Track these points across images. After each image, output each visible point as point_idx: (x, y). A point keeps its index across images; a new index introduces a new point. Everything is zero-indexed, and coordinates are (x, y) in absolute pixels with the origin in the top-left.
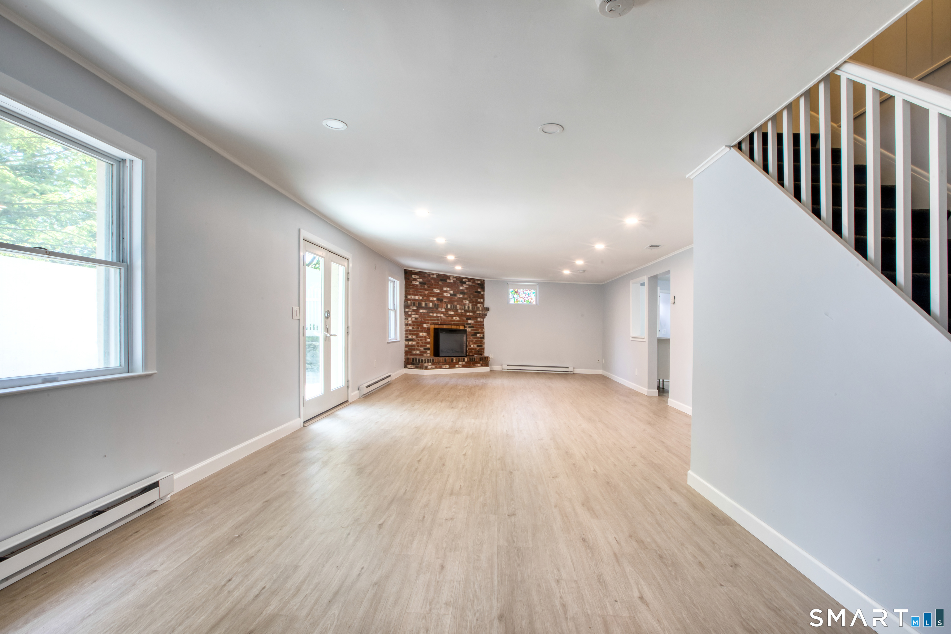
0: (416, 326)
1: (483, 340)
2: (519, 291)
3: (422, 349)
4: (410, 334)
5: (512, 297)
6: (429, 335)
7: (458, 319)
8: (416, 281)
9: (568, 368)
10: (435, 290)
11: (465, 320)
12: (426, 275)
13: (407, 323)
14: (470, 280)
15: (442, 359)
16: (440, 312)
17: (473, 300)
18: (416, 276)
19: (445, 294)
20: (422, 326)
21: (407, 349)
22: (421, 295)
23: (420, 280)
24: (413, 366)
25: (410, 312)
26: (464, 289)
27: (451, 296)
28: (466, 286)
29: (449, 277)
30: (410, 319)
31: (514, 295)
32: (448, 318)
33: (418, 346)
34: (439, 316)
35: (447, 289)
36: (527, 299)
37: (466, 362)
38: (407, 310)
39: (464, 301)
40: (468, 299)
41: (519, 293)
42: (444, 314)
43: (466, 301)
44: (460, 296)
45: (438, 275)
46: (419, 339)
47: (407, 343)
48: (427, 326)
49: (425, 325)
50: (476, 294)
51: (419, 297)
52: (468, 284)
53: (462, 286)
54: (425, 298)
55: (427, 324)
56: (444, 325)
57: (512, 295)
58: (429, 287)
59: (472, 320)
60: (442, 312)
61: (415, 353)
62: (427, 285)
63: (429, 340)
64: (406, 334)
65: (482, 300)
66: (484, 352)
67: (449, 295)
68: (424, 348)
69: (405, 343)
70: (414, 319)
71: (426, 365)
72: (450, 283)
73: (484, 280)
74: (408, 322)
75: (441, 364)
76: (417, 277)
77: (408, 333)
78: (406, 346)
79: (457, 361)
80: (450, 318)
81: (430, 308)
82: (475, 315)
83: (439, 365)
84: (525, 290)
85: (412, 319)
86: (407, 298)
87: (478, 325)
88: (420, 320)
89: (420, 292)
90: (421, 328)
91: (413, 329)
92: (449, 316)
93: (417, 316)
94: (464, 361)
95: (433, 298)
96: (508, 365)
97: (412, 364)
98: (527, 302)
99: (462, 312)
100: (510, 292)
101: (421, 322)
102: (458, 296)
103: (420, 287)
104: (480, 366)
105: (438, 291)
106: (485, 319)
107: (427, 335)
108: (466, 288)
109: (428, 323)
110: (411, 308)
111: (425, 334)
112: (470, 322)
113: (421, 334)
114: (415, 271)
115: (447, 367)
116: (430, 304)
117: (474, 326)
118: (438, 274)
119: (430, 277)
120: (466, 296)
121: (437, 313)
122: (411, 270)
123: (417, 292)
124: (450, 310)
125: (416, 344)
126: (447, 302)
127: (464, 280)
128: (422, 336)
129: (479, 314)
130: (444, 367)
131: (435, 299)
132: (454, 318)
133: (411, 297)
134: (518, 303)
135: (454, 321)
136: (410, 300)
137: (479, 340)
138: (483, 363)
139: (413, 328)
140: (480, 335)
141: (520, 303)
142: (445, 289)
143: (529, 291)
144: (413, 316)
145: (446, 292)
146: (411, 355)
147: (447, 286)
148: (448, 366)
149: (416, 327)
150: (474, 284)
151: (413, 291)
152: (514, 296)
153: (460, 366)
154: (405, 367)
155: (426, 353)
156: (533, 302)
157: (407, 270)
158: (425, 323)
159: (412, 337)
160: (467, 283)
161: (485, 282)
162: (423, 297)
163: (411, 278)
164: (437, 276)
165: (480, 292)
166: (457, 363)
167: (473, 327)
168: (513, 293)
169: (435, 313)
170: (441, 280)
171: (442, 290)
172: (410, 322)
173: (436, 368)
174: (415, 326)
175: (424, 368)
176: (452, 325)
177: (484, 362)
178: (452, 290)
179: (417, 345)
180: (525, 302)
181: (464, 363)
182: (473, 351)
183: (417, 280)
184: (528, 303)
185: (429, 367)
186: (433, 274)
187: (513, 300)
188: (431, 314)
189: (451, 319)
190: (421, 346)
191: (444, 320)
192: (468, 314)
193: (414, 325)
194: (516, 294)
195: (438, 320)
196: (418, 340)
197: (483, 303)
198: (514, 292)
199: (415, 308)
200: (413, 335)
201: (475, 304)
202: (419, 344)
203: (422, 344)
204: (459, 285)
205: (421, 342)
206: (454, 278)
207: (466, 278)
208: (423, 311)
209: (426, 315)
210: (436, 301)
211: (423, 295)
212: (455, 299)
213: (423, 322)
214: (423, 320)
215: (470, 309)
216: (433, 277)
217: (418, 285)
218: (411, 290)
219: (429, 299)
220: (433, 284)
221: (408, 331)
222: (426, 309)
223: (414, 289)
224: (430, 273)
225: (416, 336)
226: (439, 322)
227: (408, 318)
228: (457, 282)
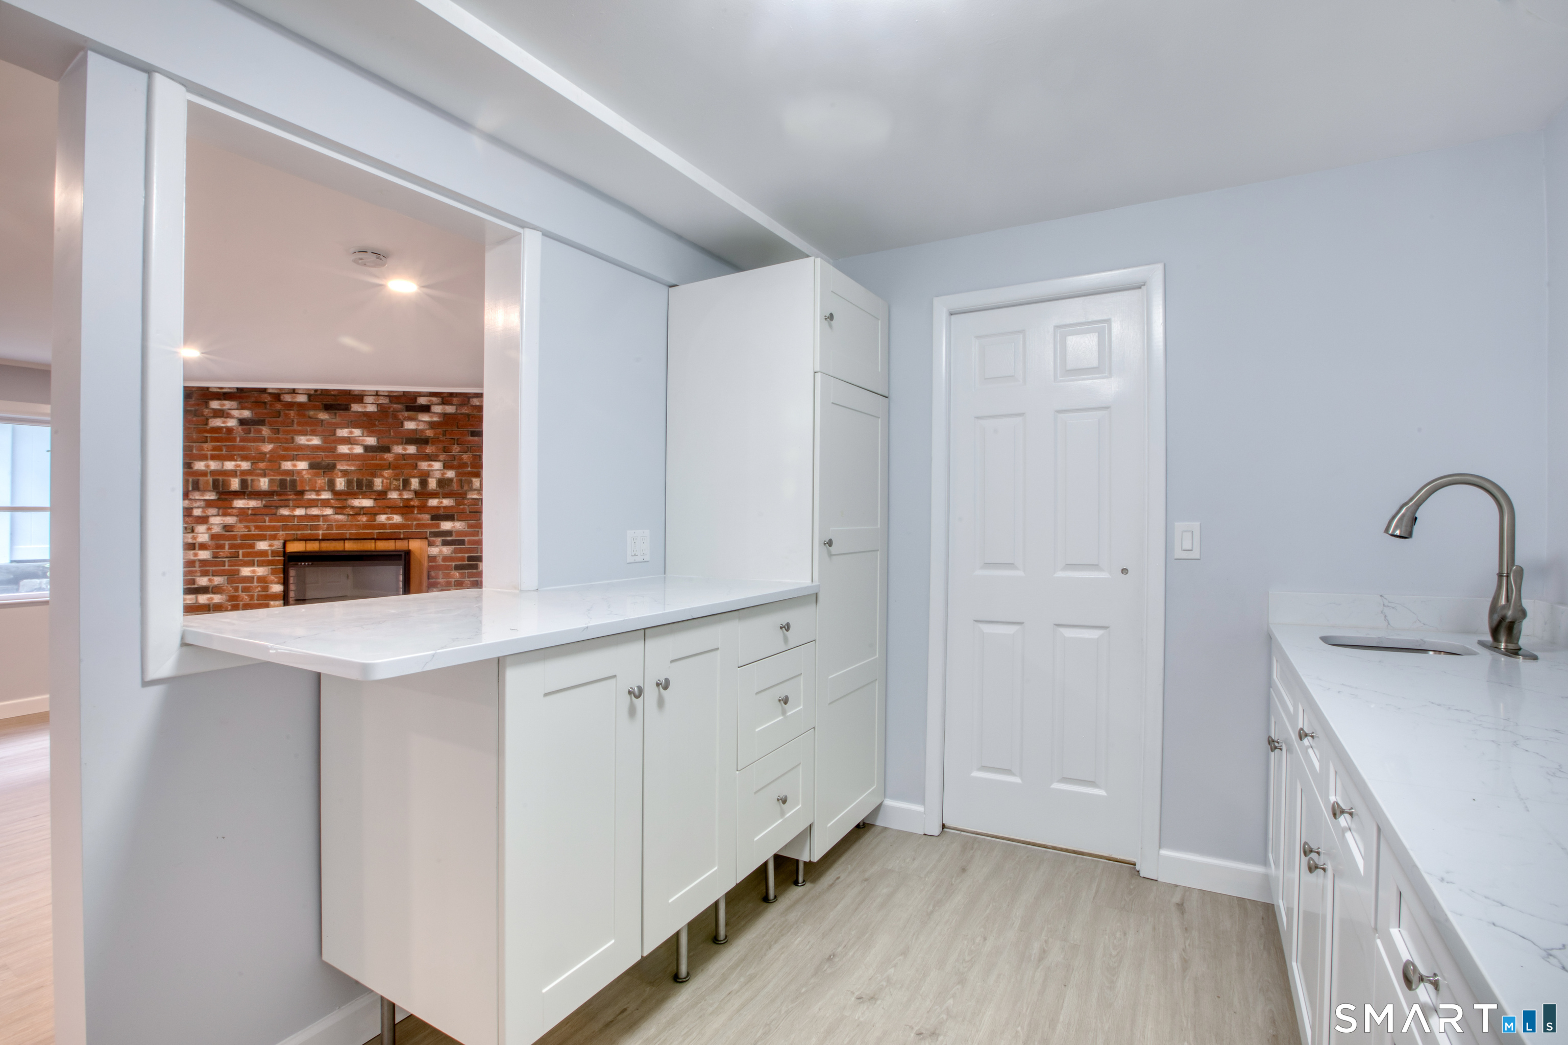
0: (227, 547)
4: (204, 574)
6: (279, 571)
8: (227, 417)
10: (302, 440)
11: (430, 522)
12: (267, 398)
13: (190, 541)
14: (446, 398)
16: (313, 503)
17: (461, 459)
18: (226, 402)
19: (343, 449)
20: (252, 546)
22: (244, 458)
23: (240, 414)
25: (200, 509)
26: (421, 427)
27: (371, 454)
28: (431, 417)
29: (359, 397)
30: (201, 528)
32: (355, 519)
34: (317, 516)
35: (351, 433)
38: (185, 503)
39: (424, 465)
40: (442, 457)
42: (333, 508)
43: (433, 463)
44: (405, 449)
45: (312, 392)
46: (240, 585)
47: (192, 599)
48: (270, 546)
49: (262, 546)
50: (475, 438)
51: (239, 463)
52: (439, 411)
53: (413, 418)
54: (262, 465)
55: (270, 539)
56: (344, 540)
58: (276, 431)
59: (458, 520)
60: (325, 504)
62: (270, 425)
63: (275, 588)
64: (186, 574)
67: (359, 450)
69: (184, 600)
70: (216, 530)
72: (366, 414)
74: (194, 538)
76: (228, 404)
77: (196, 571)
80: (364, 519)
81: (268, 494)
82: (465, 505)
85: (209, 529)
86: (191, 468)
88: (241, 530)
89: (242, 448)
90: (246, 555)
91: (213, 558)
92: (357, 514)
93: (230, 520)
95: (295, 462)
99: (406, 496)
101: (244, 537)
102: (398, 449)
103: (242, 433)
105: (316, 441)
107: (272, 573)
108: (432, 425)
109: (274, 538)
111: (261, 571)
112: (446, 526)
113: (246, 571)
114: (222, 388)
116: (260, 481)
117: (466, 539)
118: (316, 390)
119: (280, 400)
120: (429, 450)
121: (306, 508)
122: (208, 388)
123: (233, 448)
124: (359, 494)
125: (229, 600)
126: (352, 471)
127: (422, 401)
128: (253, 578)
131: (302, 465)
132: (382, 518)
133: (208, 466)
135: (383, 526)
136: (203, 474)
139: (215, 556)
142: (343, 433)
144: (213, 520)
145: (348, 441)
147: (353, 425)
149: (226, 551)
150: (465, 410)
151: (214, 449)
157: (197, 387)
158: (263, 538)
159: (210, 580)
160: (437, 409)
162: (252, 464)
163: (209, 411)
164: (309, 396)
167: (462, 542)
169: (296, 507)
170: (327, 408)
171: (332, 438)
172: (204, 538)
174: (224, 548)
176: (375, 539)
178: (371, 433)
179: (231, 605)
183: (228, 413)
186: (293, 392)
188: (285, 512)
189: (368, 521)
191: (340, 527)
192: (433, 502)
193: (221, 547)
195: (317, 528)
196: (236, 589)
199: (213, 497)
200: (213, 575)
201: (469, 469)
202: (241, 599)
203: (250, 600)
204: (401, 417)
205: (246, 595)
206: (382, 397)
207: (430, 393)
208: (248, 504)
209: (266, 515)
210: (310, 471)
211: (254, 456)
212: (388, 460)
213: (253, 535)
214: (253, 528)
215: (430, 488)
216: (294, 400)
217: (235, 428)
218: (205, 445)
219: (280, 467)
220: (293, 421)
221: (197, 564)
222: (253, 496)
223: (218, 442)
224: (281, 389)
225: (226, 577)
226: (321, 532)
227: (194, 525)
228: (392, 409)
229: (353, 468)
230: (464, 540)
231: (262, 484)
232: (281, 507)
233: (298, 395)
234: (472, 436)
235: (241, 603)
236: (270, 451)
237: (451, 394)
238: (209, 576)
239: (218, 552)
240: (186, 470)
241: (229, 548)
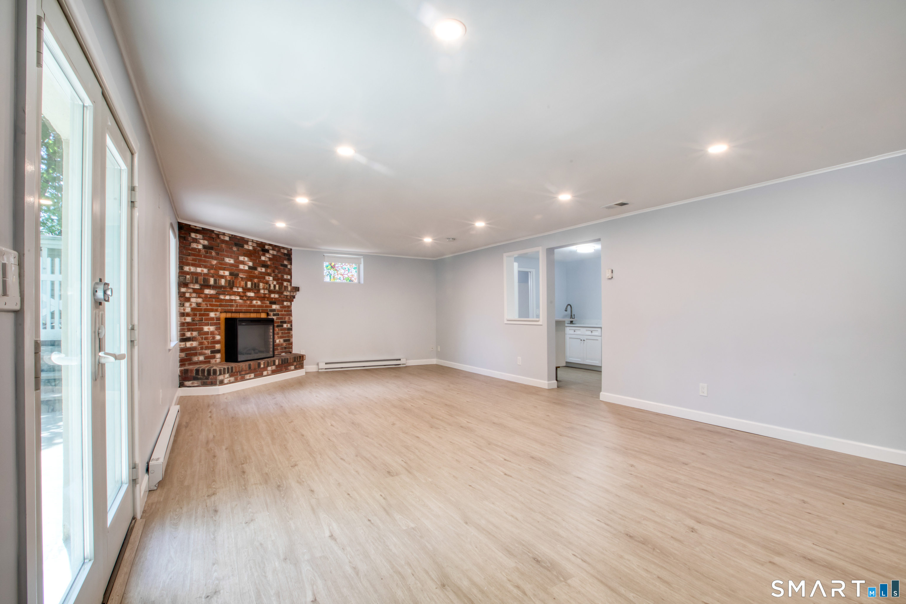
0: (198, 315)
1: (291, 331)
2: (336, 266)
3: (208, 352)
4: (189, 330)
5: (328, 273)
6: (218, 329)
7: (259, 303)
8: (198, 243)
9: (400, 360)
10: (227, 260)
11: (269, 305)
12: (214, 236)
13: (182, 311)
14: (274, 247)
15: (245, 366)
16: (235, 294)
17: (278, 276)
18: (198, 235)
19: (241, 267)
20: (208, 315)
21: (183, 355)
22: (205, 267)
23: (204, 243)
24: (196, 383)
25: (189, 294)
26: (266, 260)
27: (250, 270)
28: (269, 255)
29: (246, 241)
30: (187, 304)
31: (330, 271)
32: (246, 302)
33: (202, 348)
34: (232, 300)
35: (244, 259)
36: (346, 276)
37: (277, 366)
38: (183, 290)
39: (268, 278)
40: (272, 275)
41: (336, 268)
42: (240, 296)
43: (270, 277)
44: (261, 269)
45: (231, 236)
46: (204, 336)
47: (183, 345)
48: (215, 315)
49: (212, 315)
50: (282, 267)
51: (203, 269)
52: (272, 253)
53: (264, 255)
54: (212, 271)
56: (240, 312)
57: (328, 271)
58: (217, 254)
59: (278, 304)
60: (238, 294)
61: (197, 360)
62: (215, 250)
63: (218, 338)
64: (182, 330)
65: (289, 277)
66: (292, 349)
67: (246, 268)
68: (211, 351)
69: (180, 346)
70: (194, 305)
71: (221, 377)
72: (249, 250)
73: (291, 249)
74: (184, 310)
75: (243, 373)
76: (199, 236)
77: (185, 329)
78: (182, 350)
79: (266, 365)
80: (248, 302)
81: (221, 287)
82: (281, 297)
83: (240, 375)
84: (344, 264)
85: (191, 305)
86: (183, 269)
87: (285, 311)
88: (204, 306)
89: (205, 261)
90: (206, 320)
91: (192, 321)
92: (248, 300)
93: (200, 300)
94: (274, 364)
95: (225, 271)
96: (326, 363)
97: (195, 379)
98: (347, 280)
99: (266, 292)
100: (325, 267)
101: (206, 310)
102: (259, 269)
103: (204, 253)
104: (294, 368)
105: (232, 261)
106: (292, 303)
107: (216, 330)
108: (270, 259)
109: (216, 311)
110: (191, 286)
111: (212, 328)
112: (274, 307)
113: (206, 329)
114: (195, 226)
115: (252, 377)
116: (221, 280)
117: (280, 313)
118: (232, 235)
119: (219, 238)
120: (269, 271)
121: (230, 295)
122: (190, 225)
123: (200, 260)
124: (249, 290)
125: (199, 345)
127: (267, 247)
128: (208, 332)
129: (287, 296)
130: (248, 378)
131: (227, 273)
132: (254, 302)
133: (190, 269)
134: (336, 281)
135: (254, 306)
136: (188, 273)
137: (286, 332)
138: (297, 364)
139: (193, 320)
140: (287, 326)
141: (338, 280)
142: (241, 258)
143: (349, 266)
144: (193, 300)
145: (243, 263)
146: (190, 364)
147: (245, 255)
148: (252, 375)
149: (197, 318)
150: (279, 254)
151: (193, 260)
152: (329, 272)
153: (270, 372)
154: (181, 385)
155: (214, 357)
156: (354, 280)
157: (183, 223)
158: (212, 310)
159: (191, 334)
160: (271, 252)
161: (293, 251)
162: (208, 270)
163: (190, 238)
164: (230, 237)
165: (286, 266)
166: (265, 369)
168: (328, 268)
169: (227, 295)
170: (236, 245)
171: (238, 260)
172: (188, 310)
173: (236, 381)
174: (197, 316)
175: (218, 383)
176: (250, 312)
177: (299, 363)
178: (251, 260)
179: (200, 347)
180: (344, 279)
181: (274, 367)
182: (279, 348)
183: (199, 241)
184: (348, 281)
185: (226, 381)
186: (224, 234)
187: (329, 277)
188: (222, 297)
189: (250, 303)
190: (207, 348)
191: (241, 306)
192: (272, 296)
193: (195, 315)
194: (332, 270)
195: (232, 306)
196: (202, 338)
197: (290, 281)
198: (330, 267)
199: (198, 287)
200: (192, 331)
201: (280, 281)
202: (204, 344)
203: (208, 344)
204: (260, 254)
205: (206, 342)
206: (254, 243)
207: (269, 244)
208: (210, 292)
209: (214, 298)
210: (230, 276)
211: (209, 266)
212: (256, 274)
213: (209, 309)
214: (209, 305)
215: (276, 289)
216: (224, 239)
217: (201, 250)
218: (189, 257)
219: (219, 273)
220: (224, 249)
221: (186, 325)
222: (214, 288)
223: (194, 256)
224: (219, 232)
225: (197, 332)
226: (234, 308)
227: (184, 302)
228: (257, 250)
229: (245, 277)
230: (279, 314)
231: (222, 282)
232: (221, 294)
233: (226, 236)
234: (281, 266)
235: (204, 346)
236: (215, 264)
237: (276, 246)
238: (190, 331)
239: (194, 318)
240: (180, 270)
241: (199, 316)
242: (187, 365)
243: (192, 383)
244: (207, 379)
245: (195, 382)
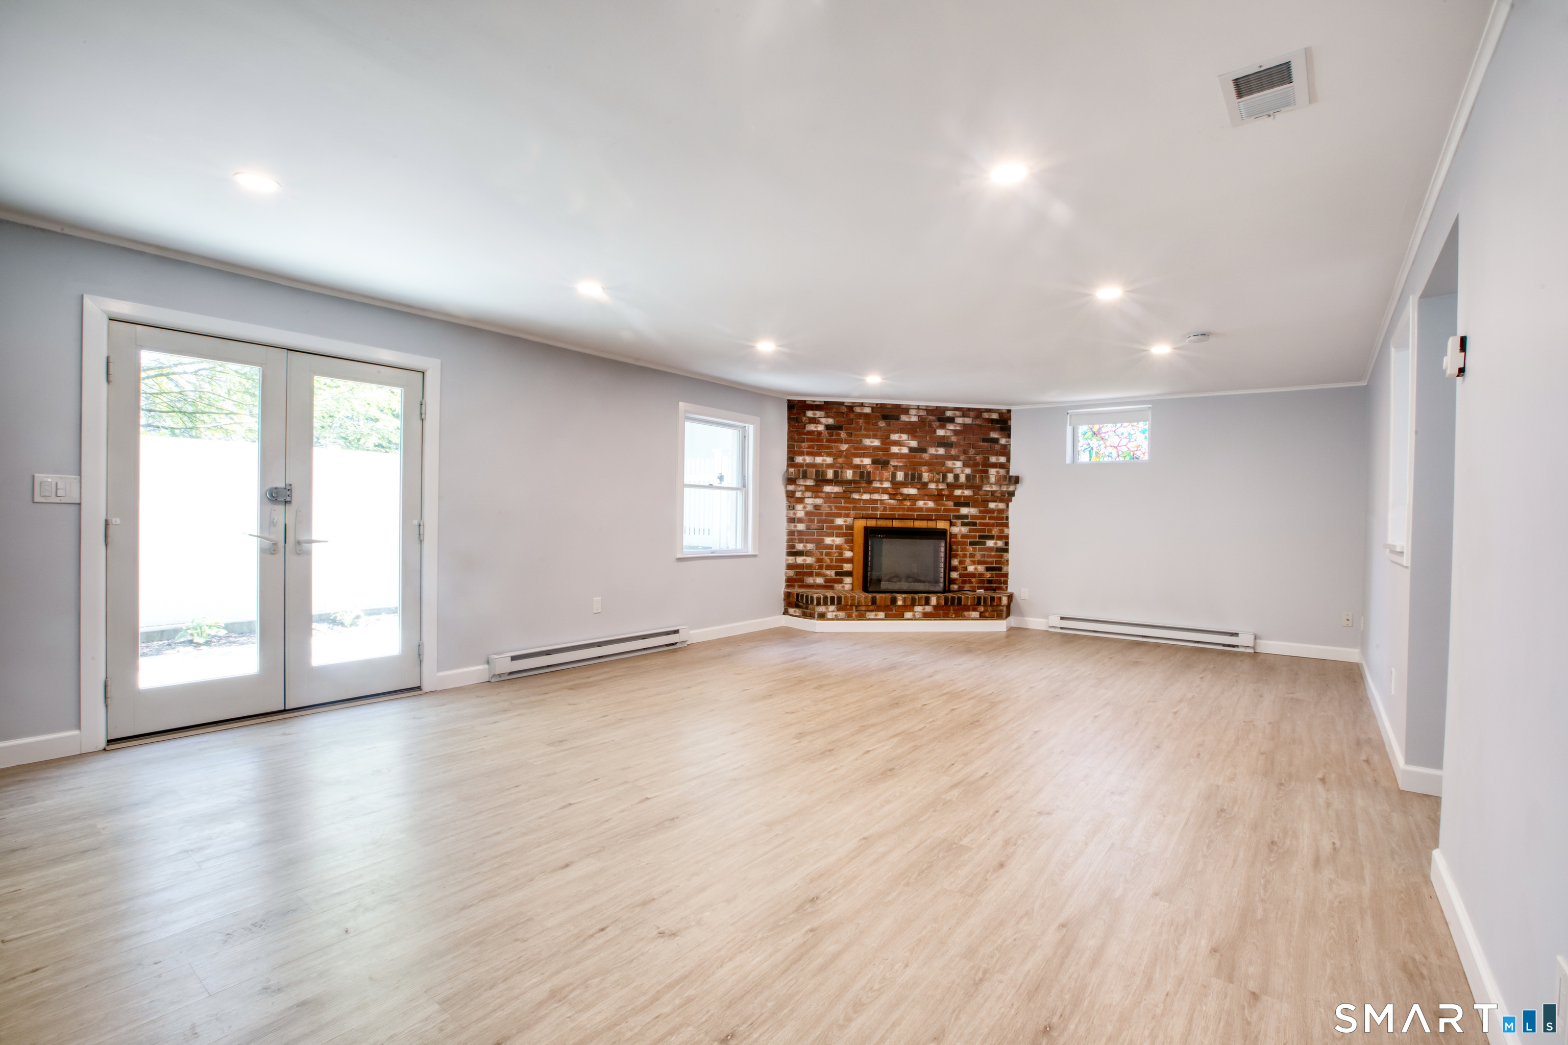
0: (816, 522)
1: (1005, 554)
2: (1103, 430)
3: (831, 573)
4: (801, 541)
5: (1085, 446)
6: (850, 541)
7: (931, 504)
8: (817, 424)
10: (867, 442)
11: (953, 507)
12: (844, 409)
13: (792, 516)
14: (965, 412)
15: (866, 598)
16: (877, 491)
17: (975, 460)
18: (817, 412)
19: (895, 449)
20: (833, 522)
21: (791, 573)
22: (829, 455)
23: (827, 422)
24: (798, 612)
25: (800, 493)
26: (948, 434)
27: (913, 454)
28: (955, 427)
29: (906, 410)
30: (799, 507)
31: (1089, 441)
32: (903, 503)
33: (821, 567)
34: (877, 500)
35: (900, 437)
36: (1124, 449)
37: (935, 607)
38: (791, 488)
39: (949, 464)
40: (962, 458)
41: (1103, 435)
42: (890, 494)
43: (956, 462)
44: (937, 451)
45: (875, 406)
46: (824, 551)
47: (792, 560)
48: (845, 522)
49: (839, 521)
50: (986, 444)
51: (825, 458)
52: (960, 422)
53: (943, 427)
54: (840, 460)
55: (844, 517)
56: (893, 519)
57: (1086, 442)
58: (850, 435)
59: (972, 507)
60: (885, 491)
61: (812, 581)
62: (846, 430)
63: (848, 554)
64: (789, 541)
65: (1003, 459)
66: (1007, 584)
67: (905, 450)
68: (836, 572)
69: (787, 560)
70: (810, 508)
71: (822, 609)
72: (910, 423)
73: (1009, 411)
74: (795, 514)
75: (863, 608)
76: (818, 414)
77: (795, 539)
78: (790, 567)
79: (909, 603)
80: (908, 503)
81: (849, 482)
82: (979, 495)
83: (857, 611)
84: (1119, 425)
85: (805, 507)
86: (794, 461)
87: (990, 518)
88: (825, 509)
90: (829, 528)
91: (807, 529)
92: (905, 500)
93: (819, 501)
94: (927, 602)
95: (862, 459)
96: (1062, 618)
97: (797, 606)
98: (1125, 457)
99: (940, 487)
100: (1080, 435)
101: (828, 515)
102: (932, 451)
103: (827, 436)
104: (978, 616)
105: (877, 443)
106: (1010, 504)
107: (846, 543)
108: (956, 432)
109: (847, 516)
110: (801, 482)
111: (839, 541)
112: (964, 511)
113: (828, 541)
114: (814, 401)
115: (879, 617)
116: (846, 472)
117: (978, 521)
118: (878, 404)
119: (853, 411)
120: (953, 452)
121: (871, 493)
122: (805, 401)
123: (820, 447)
124: (904, 484)
125: (816, 562)
126: (900, 466)
127: (949, 414)
128: (833, 545)
129: (993, 493)
130: (872, 617)
131: (867, 461)
132: (920, 503)
133: (804, 460)
134: (1101, 460)
135: (921, 509)
136: (799, 465)
137: (993, 554)
138: (986, 611)
139: (808, 528)
140: (996, 544)
141: (1106, 459)
142: (895, 437)
143: (1130, 427)
144: (808, 501)
145: (898, 443)
146: (801, 587)
147: (902, 431)
148: (881, 615)
149: (815, 524)
150: (978, 422)
151: (809, 447)
152: (1089, 444)
153: (918, 615)
154: (786, 613)
155: (841, 582)
156: (1142, 456)
157: (795, 400)
158: (839, 515)
159: (805, 546)
160: (959, 420)
161: (1012, 414)
162: (834, 459)
163: (804, 419)
164: (873, 408)
165: (996, 441)
166: (909, 607)
167: (975, 524)
168: (1087, 436)
169: (865, 493)
170: (885, 418)
171: (888, 441)
172: (801, 514)
173: (849, 617)
174: (814, 522)
175: (816, 616)
176: (914, 519)
177: (990, 609)
178: (914, 438)
179: (819, 566)
180: (1118, 456)
181: (928, 609)
182: (973, 580)
183: (818, 421)
184: (1128, 458)
185: (830, 615)
186: (862, 405)
187: (1087, 453)
188: (856, 496)
189: (911, 505)
190: (829, 567)
191: (892, 509)
192: (958, 492)
193: (812, 521)
194: (1094, 439)
195: (875, 509)
196: (821, 554)
197: (1005, 466)
198: (1090, 434)
199: (812, 484)
200: (806, 543)
201: (980, 468)
202: (825, 561)
203: (831, 563)
204: (934, 426)
205: (828, 558)
206: (921, 411)
207: (955, 408)
208: (833, 489)
209: (843, 498)
210: (872, 466)
211: (835, 453)
212: (925, 459)
213: (834, 513)
214: (833, 508)
215: (961, 481)
216: (862, 412)
217: (823, 432)
218: (803, 444)
219: (852, 463)
220: (861, 427)
221: (796, 534)
222: (838, 484)
223: (812, 442)
224: (853, 403)
225: (815, 544)
226: (879, 513)
227: (794, 504)
228: (928, 420)
229: (901, 464)
230: (976, 522)
231: (848, 475)
232: (854, 492)
233: (865, 408)
234: (983, 442)
235: (824, 564)
236: (846, 450)
237: (969, 409)
238: (803, 543)
239: (810, 525)
240: (790, 463)
241: (818, 523)
242: (796, 587)
243: (795, 611)
244: (807, 608)
245: (797, 610)
